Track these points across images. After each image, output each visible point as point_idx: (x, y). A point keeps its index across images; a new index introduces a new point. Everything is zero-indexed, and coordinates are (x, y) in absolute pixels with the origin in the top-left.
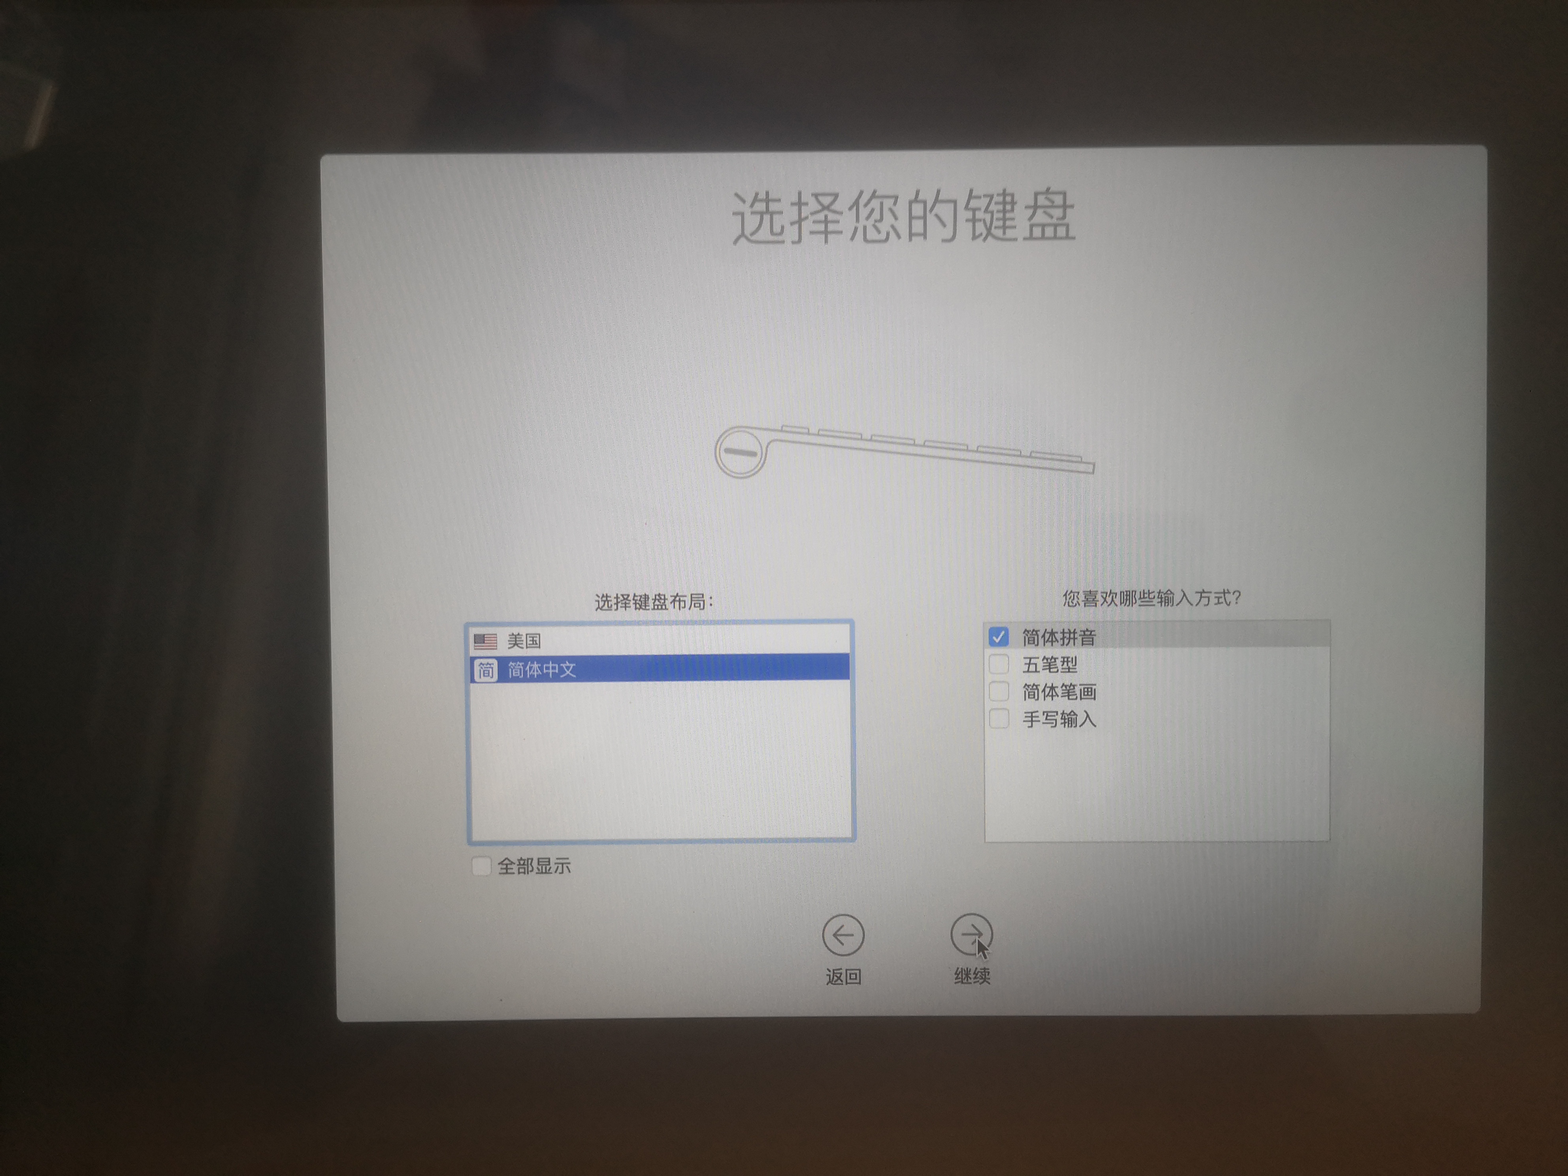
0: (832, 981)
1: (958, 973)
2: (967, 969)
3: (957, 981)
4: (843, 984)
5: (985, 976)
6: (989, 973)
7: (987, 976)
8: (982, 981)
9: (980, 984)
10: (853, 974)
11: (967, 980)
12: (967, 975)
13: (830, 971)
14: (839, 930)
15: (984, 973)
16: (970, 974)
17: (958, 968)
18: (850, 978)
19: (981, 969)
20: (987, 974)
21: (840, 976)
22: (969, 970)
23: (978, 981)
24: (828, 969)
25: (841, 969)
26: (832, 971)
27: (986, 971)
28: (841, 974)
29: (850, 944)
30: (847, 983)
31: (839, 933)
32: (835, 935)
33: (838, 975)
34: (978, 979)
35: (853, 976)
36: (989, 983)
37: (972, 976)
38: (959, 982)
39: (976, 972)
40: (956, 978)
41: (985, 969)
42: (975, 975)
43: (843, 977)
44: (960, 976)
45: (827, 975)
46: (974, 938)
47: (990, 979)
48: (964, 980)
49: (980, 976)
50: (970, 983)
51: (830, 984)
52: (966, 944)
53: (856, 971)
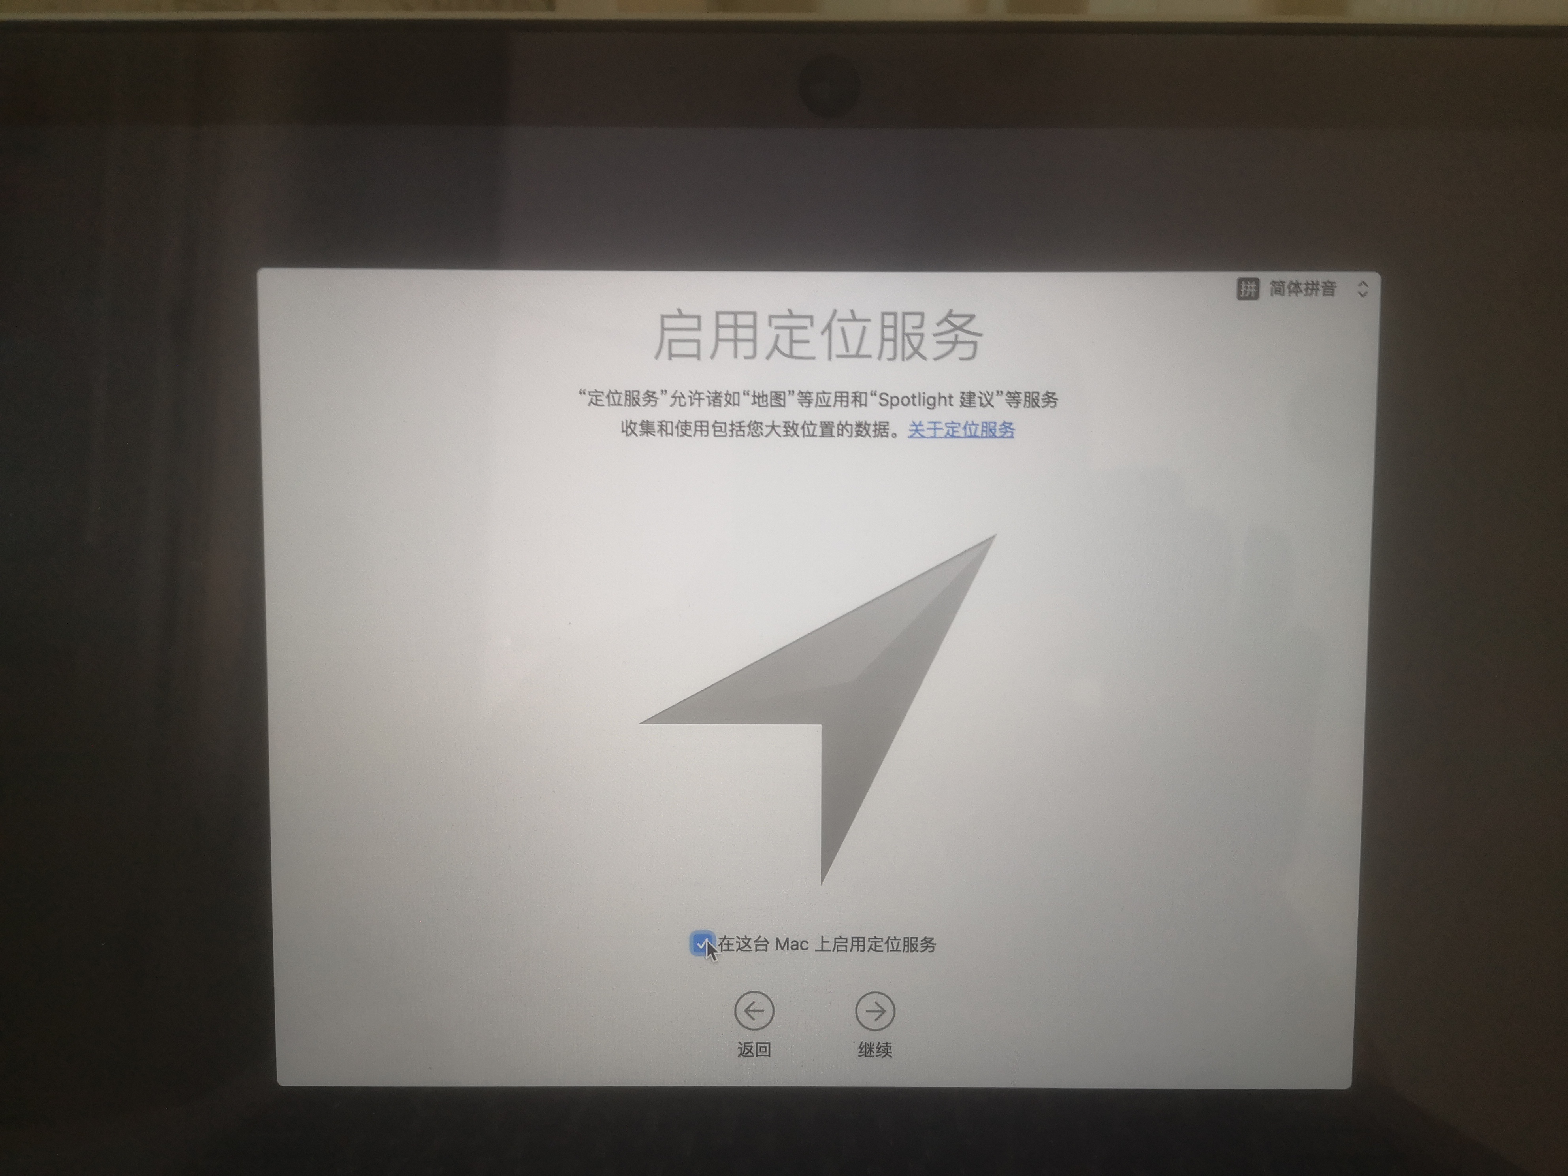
0: (743, 1053)
1: (862, 1046)
2: (871, 1043)
3: (860, 1054)
4: (753, 1056)
5: (887, 1051)
6: (891, 1047)
7: (889, 1051)
8: (884, 1054)
9: (883, 1057)
10: (763, 1047)
11: (871, 1054)
12: (871, 1050)
13: (741, 1044)
14: (750, 1006)
15: (886, 1048)
16: (873, 1048)
17: (862, 1043)
18: (760, 1051)
19: (883, 1044)
20: (889, 1048)
21: (751, 1049)
22: (872, 1045)
23: (881, 1055)
24: (739, 1043)
25: (752, 1042)
26: (743, 1044)
27: (888, 1045)
28: (752, 1047)
29: (761, 1019)
30: (757, 1056)
31: (750, 1009)
32: (747, 1011)
33: (749, 1048)
34: (880, 1053)
35: (763, 1049)
36: (891, 1057)
37: (875, 1050)
38: (863, 1055)
39: (879, 1046)
40: (860, 1052)
41: (887, 1043)
42: (878, 1049)
43: (754, 1050)
44: (864, 1050)
45: (739, 1048)
46: (877, 1014)
47: (891, 1053)
48: (868, 1053)
49: (883, 1050)
50: (873, 1056)
51: (741, 1056)
52: (869, 1020)
53: (765, 1045)
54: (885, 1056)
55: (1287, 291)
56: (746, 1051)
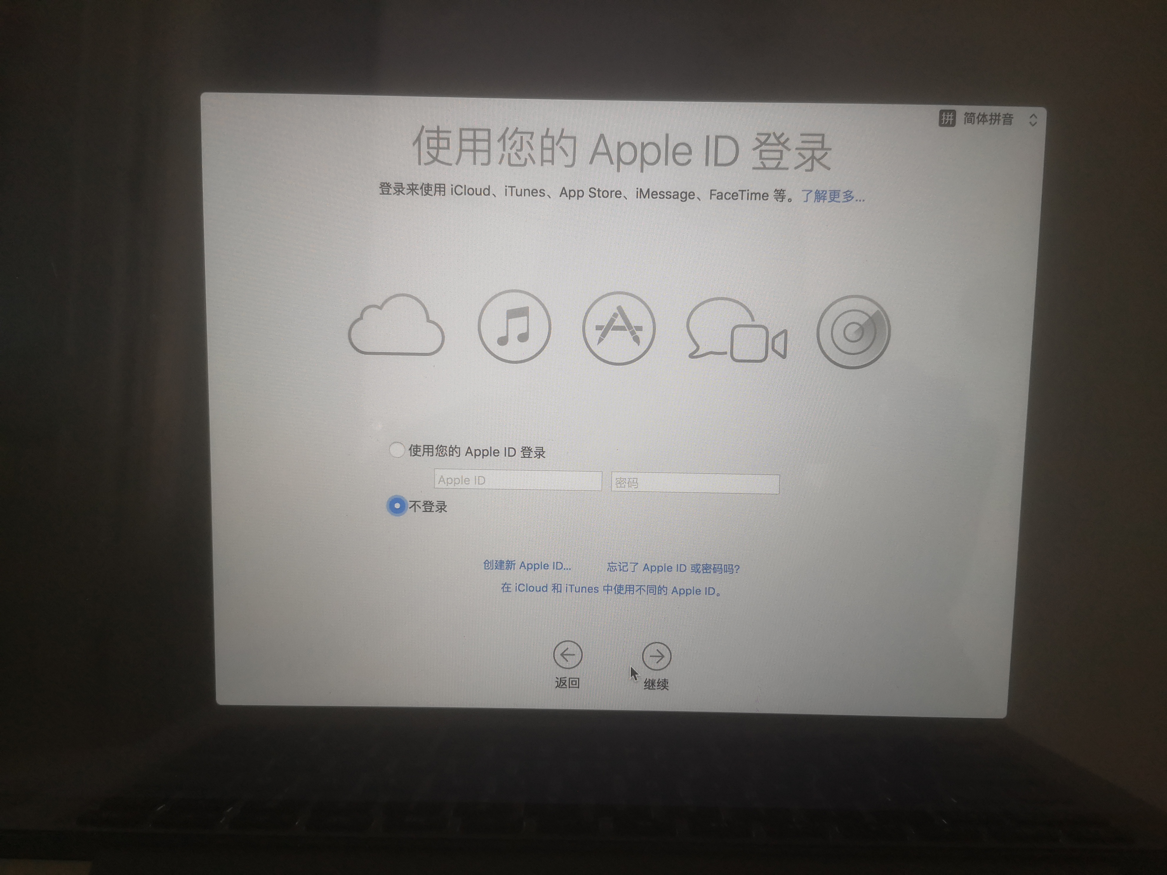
0: (560, 685)
1: (647, 682)
2: (653, 680)
4: (566, 688)
5: (665, 685)
6: (668, 682)
7: (666, 685)
8: (663, 687)
9: (661, 690)
10: (574, 681)
11: (653, 687)
12: (653, 684)
13: (558, 679)
14: (565, 651)
15: (664, 683)
16: (655, 683)
17: (646, 679)
18: (572, 684)
19: (662, 680)
20: (666, 683)
21: (565, 682)
23: (660, 688)
24: (557, 678)
25: (566, 678)
26: (559, 679)
27: (666, 681)
28: (566, 681)
29: (572, 661)
30: (569, 687)
31: (565, 653)
32: (562, 655)
33: (564, 682)
34: (660, 687)
35: (574, 683)
36: (668, 690)
37: (656, 684)
38: (647, 688)
39: (659, 682)
40: (645, 686)
42: (658, 684)
43: (567, 683)
44: (648, 684)
45: (556, 681)
46: (658, 659)
47: (668, 686)
48: (651, 686)
49: (662, 684)
50: (655, 689)
51: (558, 687)
52: (652, 662)
53: (575, 680)
54: (663, 689)
55: (976, 120)
56: (562, 684)
